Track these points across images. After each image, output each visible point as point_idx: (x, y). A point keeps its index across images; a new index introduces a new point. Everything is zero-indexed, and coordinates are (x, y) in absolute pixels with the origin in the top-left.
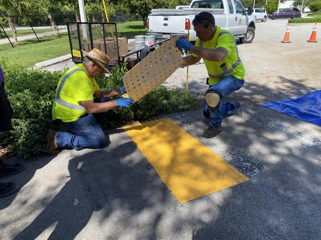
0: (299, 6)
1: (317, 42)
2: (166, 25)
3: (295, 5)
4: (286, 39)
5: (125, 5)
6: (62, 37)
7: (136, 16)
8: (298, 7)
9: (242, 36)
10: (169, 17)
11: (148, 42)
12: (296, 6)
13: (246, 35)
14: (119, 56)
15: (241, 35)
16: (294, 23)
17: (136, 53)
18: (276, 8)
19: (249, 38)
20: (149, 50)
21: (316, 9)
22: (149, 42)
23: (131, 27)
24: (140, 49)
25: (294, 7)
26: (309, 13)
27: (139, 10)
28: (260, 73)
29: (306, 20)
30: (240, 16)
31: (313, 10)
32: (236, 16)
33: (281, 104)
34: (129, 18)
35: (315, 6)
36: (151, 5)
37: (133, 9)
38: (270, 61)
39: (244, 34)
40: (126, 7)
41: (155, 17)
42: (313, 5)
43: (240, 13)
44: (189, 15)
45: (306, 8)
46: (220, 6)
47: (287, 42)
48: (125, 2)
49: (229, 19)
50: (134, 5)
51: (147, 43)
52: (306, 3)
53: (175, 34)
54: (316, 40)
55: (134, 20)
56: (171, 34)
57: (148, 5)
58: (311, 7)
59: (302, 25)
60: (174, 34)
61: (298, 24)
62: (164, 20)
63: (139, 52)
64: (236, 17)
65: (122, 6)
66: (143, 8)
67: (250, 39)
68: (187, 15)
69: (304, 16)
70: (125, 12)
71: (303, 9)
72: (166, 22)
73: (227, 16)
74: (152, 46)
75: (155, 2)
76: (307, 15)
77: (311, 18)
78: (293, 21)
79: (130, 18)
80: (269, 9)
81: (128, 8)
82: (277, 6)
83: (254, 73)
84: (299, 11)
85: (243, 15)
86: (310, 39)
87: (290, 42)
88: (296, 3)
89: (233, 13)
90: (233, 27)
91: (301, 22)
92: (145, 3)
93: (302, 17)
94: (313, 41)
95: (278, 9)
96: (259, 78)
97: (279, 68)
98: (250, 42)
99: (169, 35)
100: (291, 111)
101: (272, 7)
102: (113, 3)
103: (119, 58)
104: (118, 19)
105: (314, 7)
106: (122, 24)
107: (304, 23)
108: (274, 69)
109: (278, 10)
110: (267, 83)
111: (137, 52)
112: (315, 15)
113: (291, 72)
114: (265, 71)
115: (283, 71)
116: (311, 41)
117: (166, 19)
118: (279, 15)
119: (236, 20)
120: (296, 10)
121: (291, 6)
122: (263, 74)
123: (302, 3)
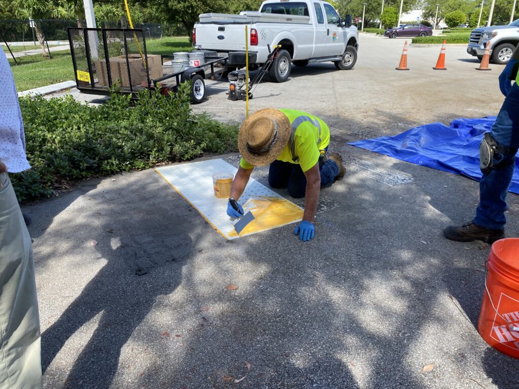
0: (431, 18)
1: (446, 69)
2: (221, 38)
3: (425, 16)
4: (403, 65)
5: (159, 8)
6: (55, 57)
7: (178, 28)
8: (430, 21)
9: (337, 59)
10: (225, 26)
11: (193, 61)
12: (427, 19)
13: (343, 57)
14: (149, 80)
15: (336, 56)
16: (421, 43)
17: (175, 77)
18: (396, 21)
19: (349, 61)
20: (195, 73)
21: (454, 23)
22: (196, 63)
23: (168, 44)
24: (181, 71)
25: (423, 20)
26: (445, 30)
27: (180, 17)
28: (356, 108)
29: (437, 38)
30: (334, 28)
31: (450, 24)
32: (328, 28)
33: (373, 142)
34: (166, 31)
35: (454, 19)
36: (201, 9)
37: (172, 15)
38: (373, 94)
39: (341, 56)
40: (161, 12)
41: (204, 25)
42: (451, 17)
43: (334, 23)
44: (256, 23)
45: (442, 21)
46: (303, 11)
47: (403, 68)
48: (160, 4)
49: (317, 32)
50: (174, 8)
51: (193, 64)
52: (441, 14)
53: (236, 52)
54: (445, 67)
55: (174, 35)
56: (230, 53)
57: (196, 9)
58: (447, 20)
59: (431, 46)
60: (234, 53)
61: (426, 45)
62: (219, 30)
63: (180, 76)
64: (328, 30)
65: (154, 10)
66: (187, 12)
67: (351, 63)
68: (253, 23)
69: (436, 33)
70: (158, 20)
71: (437, 24)
72: (221, 33)
73: (314, 27)
74: (199, 67)
75: (208, 5)
76: (441, 33)
77: (445, 37)
78: (419, 41)
79: (168, 30)
80: (385, 21)
81: (163, 14)
82: (397, 18)
83: (347, 108)
84: (431, 26)
85: (338, 26)
86: (437, 66)
87: (408, 70)
88: (427, 13)
89: (323, 23)
90: (324, 45)
91: (430, 41)
92: (192, 6)
93: (433, 35)
94: (441, 68)
95: (399, 22)
96: (352, 113)
97: (384, 102)
98: (350, 68)
99: (227, 53)
100: (385, 149)
101: (389, 19)
102: (140, 4)
103: (149, 83)
104: (148, 33)
105: (452, 21)
106: (154, 40)
107: (434, 43)
108: (377, 103)
109: (399, 24)
110: (363, 119)
111: (177, 75)
112: (453, 32)
113: (399, 106)
114: (363, 105)
115: (388, 105)
116: (437, 68)
117: (221, 29)
118: (399, 32)
119: (328, 34)
120: (426, 24)
121: (418, 18)
122: (360, 109)
123: (435, 14)
